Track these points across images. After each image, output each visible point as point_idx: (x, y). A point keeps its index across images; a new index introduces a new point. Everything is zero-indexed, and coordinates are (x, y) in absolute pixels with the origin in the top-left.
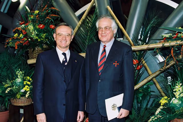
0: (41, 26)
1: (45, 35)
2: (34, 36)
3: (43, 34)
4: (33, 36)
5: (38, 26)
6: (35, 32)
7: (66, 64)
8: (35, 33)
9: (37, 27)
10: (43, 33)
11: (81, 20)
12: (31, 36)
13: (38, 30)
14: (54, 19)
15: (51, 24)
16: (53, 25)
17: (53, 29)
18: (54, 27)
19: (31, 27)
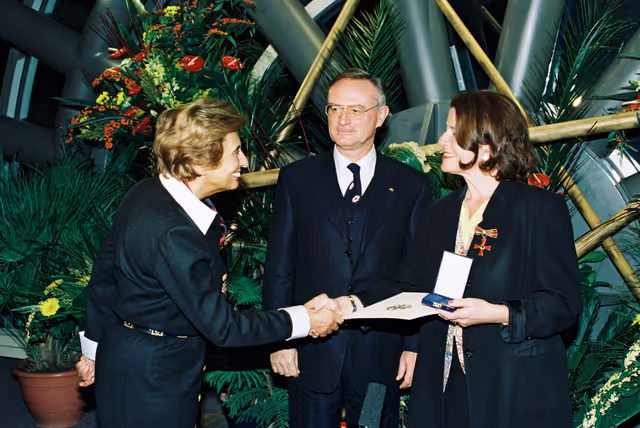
0: (192, 63)
1: (206, 93)
2: (171, 100)
3: (200, 92)
4: (166, 99)
5: (181, 61)
6: (174, 84)
7: (356, 199)
8: (172, 87)
9: (179, 66)
10: (200, 88)
11: (332, 34)
12: (158, 100)
13: (180, 77)
14: (237, 34)
15: (226, 54)
16: (232, 55)
17: (233, 72)
18: (237, 64)
19: (154, 66)
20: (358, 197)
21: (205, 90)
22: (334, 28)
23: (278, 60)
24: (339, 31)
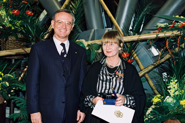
0: (16, 12)
1: (20, 22)
2: (7, 23)
3: (18, 21)
5: (12, 11)
6: (8, 18)
7: (65, 56)
8: (8, 19)
9: (11, 13)
10: (17, 20)
11: (64, 6)
12: (3, 23)
13: (11, 16)
14: (32, 4)
15: (27, 10)
16: (30, 11)
17: (30, 16)
18: (31, 13)
19: (3, 12)
20: (66, 55)
21: (19, 21)
22: (64, 4)
23: (47, 15)
24: (66, 5)
